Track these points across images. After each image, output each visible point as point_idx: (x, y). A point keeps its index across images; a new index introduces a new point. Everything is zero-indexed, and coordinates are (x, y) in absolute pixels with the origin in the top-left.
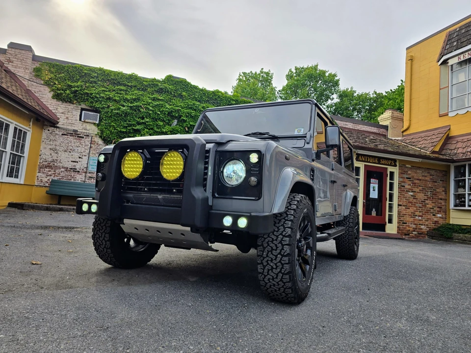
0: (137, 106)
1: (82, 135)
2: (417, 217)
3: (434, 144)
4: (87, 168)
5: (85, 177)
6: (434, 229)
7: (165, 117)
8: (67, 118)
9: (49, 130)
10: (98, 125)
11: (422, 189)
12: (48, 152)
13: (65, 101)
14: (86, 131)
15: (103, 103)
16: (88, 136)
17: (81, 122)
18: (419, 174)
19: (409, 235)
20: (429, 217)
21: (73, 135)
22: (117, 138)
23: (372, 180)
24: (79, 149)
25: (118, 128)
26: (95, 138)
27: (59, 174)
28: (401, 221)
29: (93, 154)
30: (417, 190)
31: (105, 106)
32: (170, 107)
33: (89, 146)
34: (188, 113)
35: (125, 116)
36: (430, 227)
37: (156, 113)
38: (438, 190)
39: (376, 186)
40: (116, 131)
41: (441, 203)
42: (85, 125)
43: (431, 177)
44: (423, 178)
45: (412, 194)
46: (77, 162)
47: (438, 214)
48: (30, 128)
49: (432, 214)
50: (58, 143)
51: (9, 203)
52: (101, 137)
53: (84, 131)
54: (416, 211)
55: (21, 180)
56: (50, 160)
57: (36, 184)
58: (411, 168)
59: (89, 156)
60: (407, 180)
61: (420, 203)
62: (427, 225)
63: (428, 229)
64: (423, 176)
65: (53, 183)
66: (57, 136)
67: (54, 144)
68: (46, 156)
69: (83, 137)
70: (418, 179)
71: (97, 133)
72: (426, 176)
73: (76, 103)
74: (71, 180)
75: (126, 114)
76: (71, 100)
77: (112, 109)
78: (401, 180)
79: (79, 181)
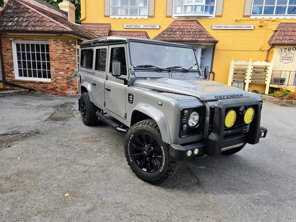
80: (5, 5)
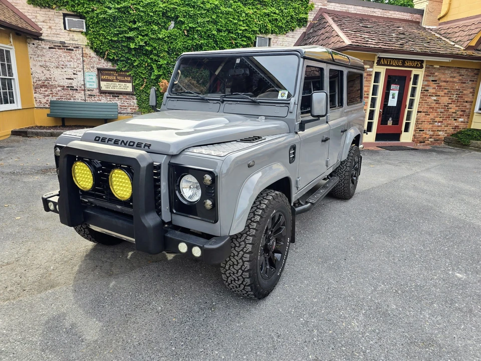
0: (125, 7)
1: (70, 48)
2: (436, 123)
3: (471, 37)
4: (84, 85)
5: (85, 95)
6: (453, 135)
7: (160, 19)
8: (50, 27)
9: (33, 44)
10: (86, 34)
11: (448, 92)
12: (39, 70)
13: (43, 6)
14: (74, 42)
15: (85, 6)
16: (77, 48)
17: (67, 31)
18: (447, 75)
19: (424, 142)
20: (449, 122)
21: (62, 47)
22: (110, 49)
23: (393, 86)
24: (71, 63)
25: (109, 37)
26: (86, 50)
27: (57, 94)
28: (418, 128)
29: (87, 68)
30: (442, 93)
31: (88, 9)
32: (164, 5)
33: (82, 60)
34: (186, 12)
35: (114, 21)
36: (449, 133)
37: (148, 14)
38: (465, 92)
39: (396, 93)
40: (106, 40)
41: (466, 106)
42: (71, 34)
43: (461, 78)
44: (451, 79)
45: (435, 98)
46: (73, 79)
47: (460, 118)
48: (11, 45)
49: (453, 119)
50: (47, 59)
51: (12, 132)
52: (91, 48)
53: (72, 42)
54: (436, 117)
55: (18, 105)
56: (43, 78)
57: (36, 106)
58: (439, 69)
59: (84, 71)
60: (432, 83)
61: (442, 108)
62: (446, 131)
63: (446, 135)
64: (451, 77)
65: (53, 105)
66: (44, 50)
67: (43, 60)
68: (38, 75)
69: (73, 50)
70: (444, 81)
71: (86, 44)
72: (454, 77)
73: (55, 8)
74: (71, 99)
75: (115, 19)
76: (49, 4)
77: (97, 14)
78: (426, 83)
79: (79, 101)
80: (308, 24)
